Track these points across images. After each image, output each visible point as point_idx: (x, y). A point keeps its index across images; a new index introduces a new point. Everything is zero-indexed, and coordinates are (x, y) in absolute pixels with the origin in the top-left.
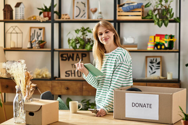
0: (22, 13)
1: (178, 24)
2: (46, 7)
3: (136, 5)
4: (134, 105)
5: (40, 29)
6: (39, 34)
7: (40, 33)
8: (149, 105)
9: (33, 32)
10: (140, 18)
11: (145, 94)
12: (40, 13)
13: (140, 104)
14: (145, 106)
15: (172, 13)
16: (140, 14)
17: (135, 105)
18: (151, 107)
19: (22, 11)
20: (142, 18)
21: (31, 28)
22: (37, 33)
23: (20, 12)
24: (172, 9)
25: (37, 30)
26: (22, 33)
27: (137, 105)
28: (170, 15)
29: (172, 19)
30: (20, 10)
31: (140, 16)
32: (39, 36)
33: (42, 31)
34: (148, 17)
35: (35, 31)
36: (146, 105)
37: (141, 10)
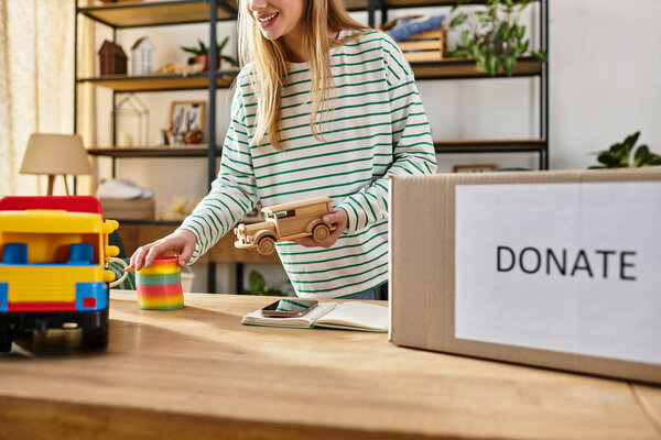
0: (146, 63)
1: (537, 79)
2: (202, 45)
3: (426, 22)
4: (509, 259)
5: (196, 105)
6: (191, 117)
7: (195, 116)
8: (614, 261)
9: (177, 112)
10: (437, 56)
11: (586, 186)
12: (192, 62)
13: (550, 252)
14: (582, 263)
15: (523, 41)
16: (438, 44)
17: (518, 260)
18: (628, 272)
19: (146, 58)
20: (444, 56)
21: (174, 104)
22: (188, 114)
23: (143, 60)
24: (524, 28)
25: (189, 108)
26: (147, 112)
27: (530, 260)
28: (519, 45)
29: (527, 54)
30: (143, 55)
31: (437, 50)
32: (192, 121)
33: (198, 111)
34: (460, 53)
35: (182, 111)
36: (596, 262)
37: (438, 34)
